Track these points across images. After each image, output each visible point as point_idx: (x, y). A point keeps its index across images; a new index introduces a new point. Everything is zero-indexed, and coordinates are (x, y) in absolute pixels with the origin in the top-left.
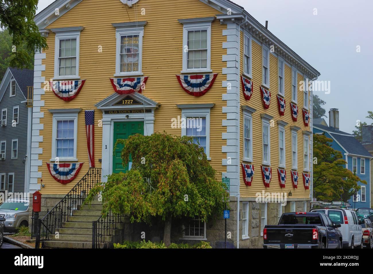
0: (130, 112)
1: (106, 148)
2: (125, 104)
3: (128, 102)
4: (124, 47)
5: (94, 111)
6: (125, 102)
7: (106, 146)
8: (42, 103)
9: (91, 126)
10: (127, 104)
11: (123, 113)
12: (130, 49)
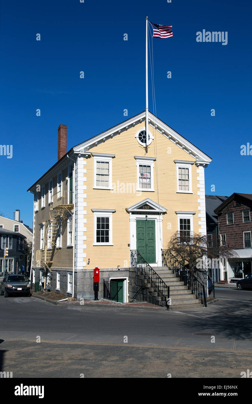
0: (148, 214)
1: (133, 237)
2: (144, 209)
3: (146, 207)
6: (144, 207)
8: (85, 204)
10: (146, 209)
11: (144, 214)
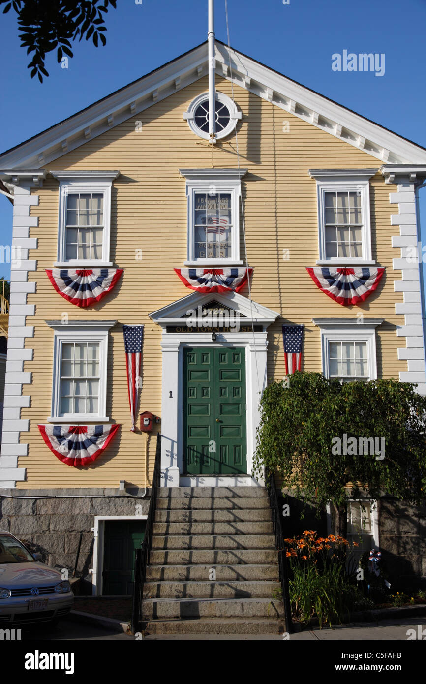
0: (218, 330)
1: (171, 397)
4: (200, 215)
5: (143, 327)
7: (171, 392)
8: (30, 310)
9: (137, 355)
11: (205, 332)
12: (211, 219)
